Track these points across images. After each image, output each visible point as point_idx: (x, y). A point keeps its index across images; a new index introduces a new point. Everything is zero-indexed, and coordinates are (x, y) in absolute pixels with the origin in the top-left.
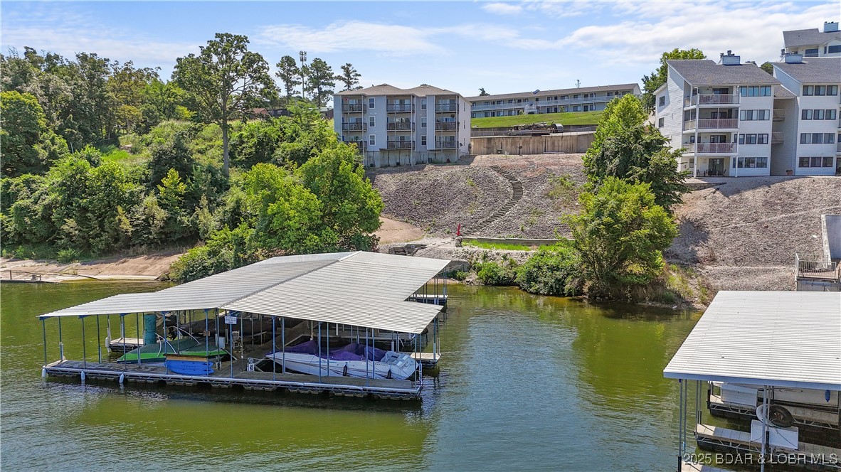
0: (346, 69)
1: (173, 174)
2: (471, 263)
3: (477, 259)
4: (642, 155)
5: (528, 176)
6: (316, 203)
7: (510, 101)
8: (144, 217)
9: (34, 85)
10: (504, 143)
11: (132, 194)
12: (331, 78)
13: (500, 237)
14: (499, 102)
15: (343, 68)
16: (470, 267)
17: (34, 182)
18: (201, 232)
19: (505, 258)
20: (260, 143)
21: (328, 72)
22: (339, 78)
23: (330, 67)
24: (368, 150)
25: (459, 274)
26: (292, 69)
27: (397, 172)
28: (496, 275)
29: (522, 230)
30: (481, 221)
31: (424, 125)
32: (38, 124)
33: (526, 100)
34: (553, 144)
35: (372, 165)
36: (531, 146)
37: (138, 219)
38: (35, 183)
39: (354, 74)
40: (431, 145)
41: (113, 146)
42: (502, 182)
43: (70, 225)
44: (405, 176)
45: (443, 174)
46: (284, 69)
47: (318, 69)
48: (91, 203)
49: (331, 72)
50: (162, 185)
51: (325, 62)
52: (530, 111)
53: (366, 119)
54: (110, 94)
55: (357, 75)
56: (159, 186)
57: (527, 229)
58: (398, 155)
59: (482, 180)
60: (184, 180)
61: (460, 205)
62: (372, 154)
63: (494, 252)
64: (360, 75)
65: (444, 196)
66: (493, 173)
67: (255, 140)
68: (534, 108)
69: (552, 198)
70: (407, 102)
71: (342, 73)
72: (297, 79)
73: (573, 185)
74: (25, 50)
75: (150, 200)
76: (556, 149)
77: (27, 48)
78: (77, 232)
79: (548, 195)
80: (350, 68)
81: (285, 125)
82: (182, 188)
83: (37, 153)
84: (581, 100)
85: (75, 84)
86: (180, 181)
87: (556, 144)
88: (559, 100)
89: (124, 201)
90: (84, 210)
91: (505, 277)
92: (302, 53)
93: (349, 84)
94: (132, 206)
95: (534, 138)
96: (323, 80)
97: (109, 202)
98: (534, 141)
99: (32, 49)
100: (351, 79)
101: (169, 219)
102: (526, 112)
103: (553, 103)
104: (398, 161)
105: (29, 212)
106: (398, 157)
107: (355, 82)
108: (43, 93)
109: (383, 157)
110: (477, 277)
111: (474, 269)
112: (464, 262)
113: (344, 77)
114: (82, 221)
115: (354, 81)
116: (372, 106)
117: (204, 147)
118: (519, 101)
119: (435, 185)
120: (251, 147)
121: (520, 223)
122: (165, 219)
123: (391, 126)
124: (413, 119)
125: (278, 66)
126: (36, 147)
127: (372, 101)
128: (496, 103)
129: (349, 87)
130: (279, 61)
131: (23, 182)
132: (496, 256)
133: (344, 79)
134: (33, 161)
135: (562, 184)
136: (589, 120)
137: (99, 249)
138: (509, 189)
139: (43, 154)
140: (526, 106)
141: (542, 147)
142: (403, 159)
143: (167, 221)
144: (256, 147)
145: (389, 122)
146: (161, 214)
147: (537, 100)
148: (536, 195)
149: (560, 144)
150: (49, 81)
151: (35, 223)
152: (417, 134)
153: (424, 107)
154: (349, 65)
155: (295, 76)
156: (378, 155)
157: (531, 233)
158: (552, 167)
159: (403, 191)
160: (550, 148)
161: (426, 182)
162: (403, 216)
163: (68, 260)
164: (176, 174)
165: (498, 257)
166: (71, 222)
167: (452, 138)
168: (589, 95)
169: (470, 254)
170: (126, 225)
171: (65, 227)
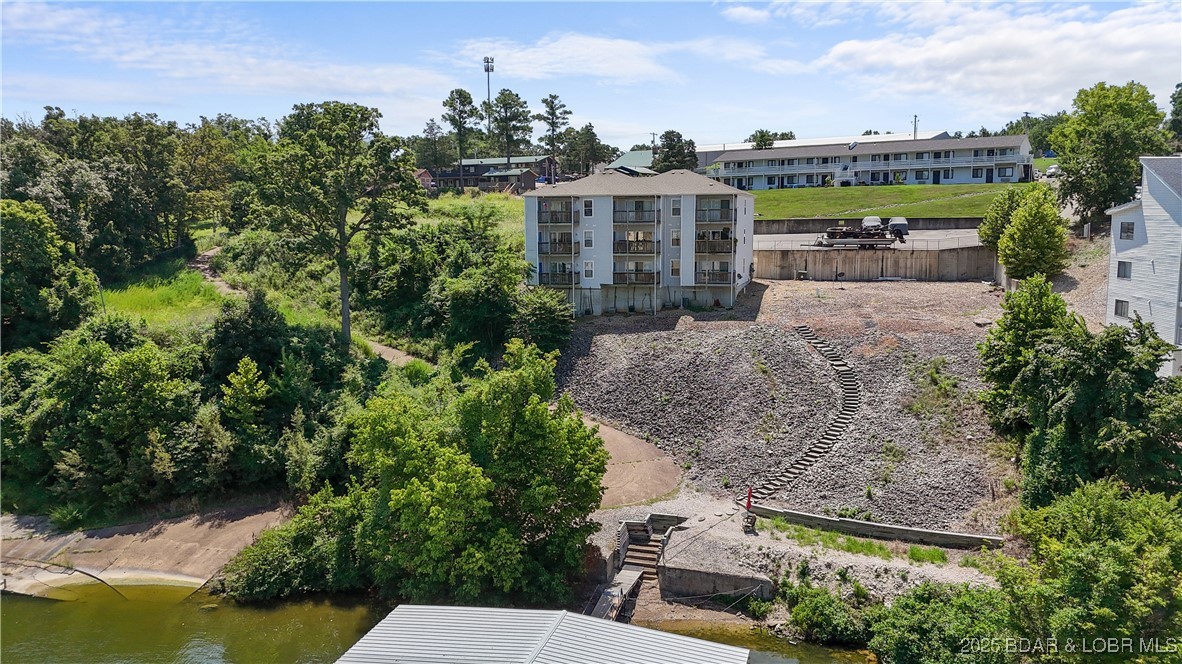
0: (550, 103)
1: (248, 365)
2: (776, 582)
3: (788, 574)
4: (1130, 395)
5: (868, 356)
6: (481, 480)
7: (810, 160)
8: (196, 445)
9: (47, 184)
10: (810, 260)
11: (178, 400)
12: (526, 120)
13: (827, 512)
14: (791, 161)
15: (544, 101)
16: (774, 592)
17: (27, 366)
18: (290, 474)
19: (843, 576)
20: (407, 272)
21: (521, 110)
22: (539, 117)
23: (525, 103)
24: (581, 285)
25: (753, 605)
26: (468, 108)
27: (630, 330)
28: (829, 623)
29: (869, 496)
30: (786, 462)
31: (677, 242)
32: (46, 253)
33: (835, 159)
34: (896, 263)
35: (588, 312)
36: (858, 266)
37: (186, 449)
38: (29, 369)
39: (561, 110)
40: (687, 278)
41: (182, 261)
42: (820, 367)
43: (69, 461)
44: (644, 341)
45: (710, 341)
46: (455, 109)
47: (506, 106)
48: (105, 421)
49: (526, 110)
50: (229, 384)
51: (517, 95)
52: (845, 179)
53: (579, 235)
54: (176, 181)
55: (566, 112)
56: (223, 387)
57: (878, 493)
58: (631, 292)
59: (781, 362)
60: (265, 376)
61: (743, 415)
62: (587, 293)
63: (822, 560)
64: (570, 113)
65: (714, 388)
66: (800, 343)
67: (397, 267)
68: (849, 175)
69: (917, 416)
70: (646, 206)
71: (543, 110)
72: (476, 124)
73: (955, 386)
74: (46, 113)
75: (207, 412)
76: (902, 272)
77: (49, 108)
78: (82, 474)
79: (909, 407)
80: (556, 102)
81: (447, 237)
82: (262, 389)
83: (45, 302)
84: (929, 163)
85: (118, 169)
86: (260, 378)
87: (902, 263)
88: (891, 161)
89: (164, 416)
90: (94, 431)
91: (846, 629)
92: (487, 60)
93: (553, 125)
94: (176, 425)
95: (862, 253)
96: (514, 123)
97: (137, 418)
98: (862, 258)
99: (57, 108)
100: (557, 118)
101: (237, 448)
102: (836, 182)
103: (881, 166)
104: (631, 304)
105: (13, 428)
106: (631, 296)
107: (563, 124)
108: (60, 194)
109: (607, 296)
110: (790, 617)
111: (784, 596)
112: (762, 581)
113: (546, 115)
114: (91, 453)
115: (561, 121)
116: (588, 213)
117: (319, 268)
118: (825, 160)
119: (696, 365)
120: (391, 279)
121: (862, 471)
122: (232, 448)
123: (620, 246)
124: (658, 234)
125: (445, 104)
126: (44, 292)
127: (588, 205)
128: (786, 162)
129: (554, 130)
130: (446, 96)
131: (9, 368)
132: (825, 570)
133: (545, 119)
134: (38, 314)
135: (935, 382)
136: (950, 207)
137: (120, 504)
138: (833, 386)
139: (55, 303)
140: (836, 169)
141: (875, 269)
142: (640, 301)
143: (235, 454)
144: (399, 279)
145: (617, 239)
146: (225, 439)
147: (855, 159)
148: (887, 405)
149: (909, 265)
150: (72, 171)
151: (21, 448)
152: (664, 227)
153: (677, 212)
154: (555, 97)
155: (472, 119)
156: (597, 295)
157: (886, 507)
158: (910, 336)
159: (641, 373)
160: (890, 271)
161: (681, 357)
162: (641, 424)
163: (65, 528)
164: (253, 365)
165: (830, 574)
166: (72, 456)
167: (725, 268)
168: (943, 155)
169: (774, 561)
170: (164, 465)
171: (61, 466)
